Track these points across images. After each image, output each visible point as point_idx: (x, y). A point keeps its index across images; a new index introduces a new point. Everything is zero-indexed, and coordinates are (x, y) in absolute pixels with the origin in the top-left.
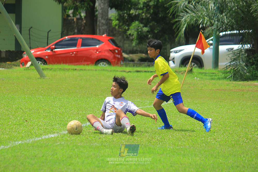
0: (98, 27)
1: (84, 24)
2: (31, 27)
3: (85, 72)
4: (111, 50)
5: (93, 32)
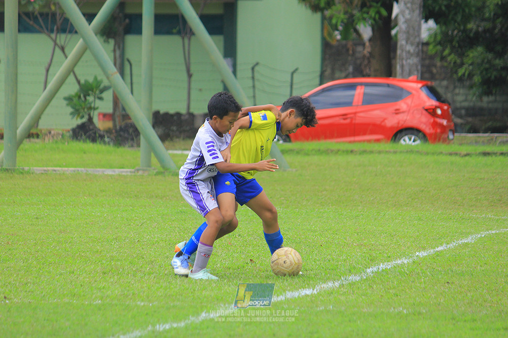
0: (398, 61)
1: (368, 55)
2: (257, 64)
3: (371, 156)
4: (427, 110)
5: (389, 71)
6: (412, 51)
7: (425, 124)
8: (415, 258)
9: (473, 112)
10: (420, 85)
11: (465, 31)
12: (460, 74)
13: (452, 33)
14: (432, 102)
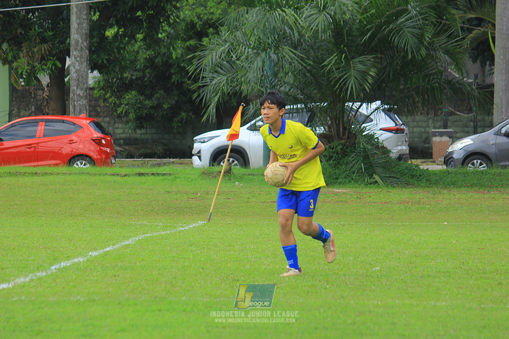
0: (71, 102)
3: (51, 177)
4: (93, 140)
5: (63, 110)
6: (81, 95)
7: (93, 151)
8: (89, 257)
9: (129, 142)
10: (88, 122)
11: (122, 79)
12: (118, 112)
13: (112, 81)
14: (97, 134)
